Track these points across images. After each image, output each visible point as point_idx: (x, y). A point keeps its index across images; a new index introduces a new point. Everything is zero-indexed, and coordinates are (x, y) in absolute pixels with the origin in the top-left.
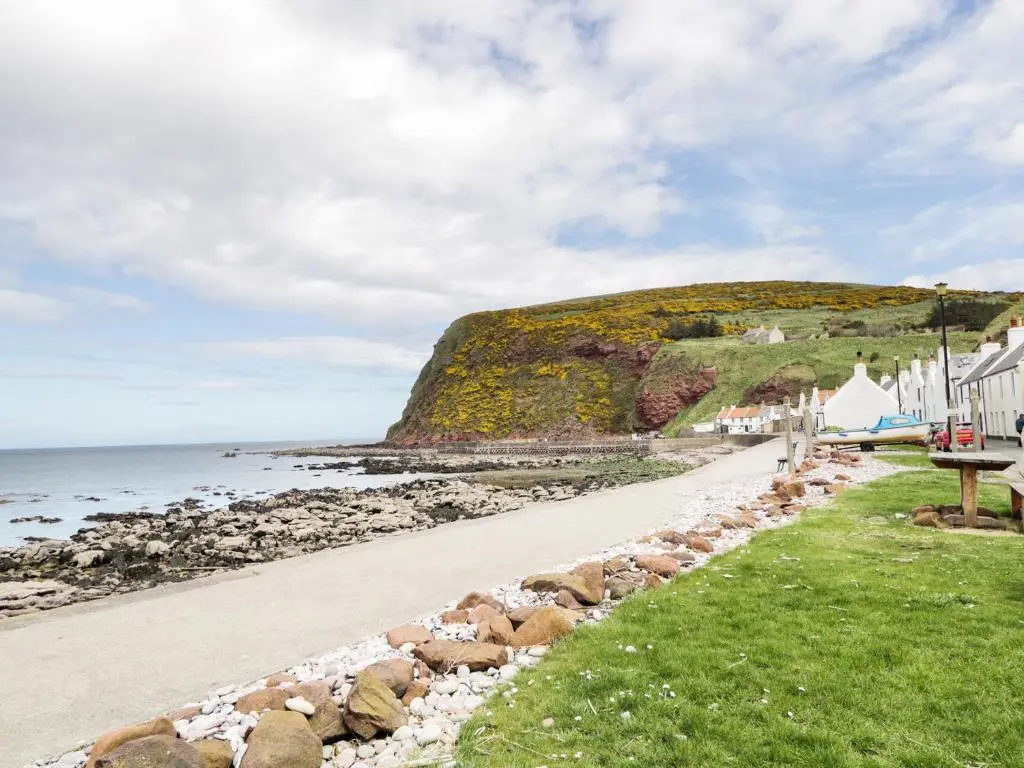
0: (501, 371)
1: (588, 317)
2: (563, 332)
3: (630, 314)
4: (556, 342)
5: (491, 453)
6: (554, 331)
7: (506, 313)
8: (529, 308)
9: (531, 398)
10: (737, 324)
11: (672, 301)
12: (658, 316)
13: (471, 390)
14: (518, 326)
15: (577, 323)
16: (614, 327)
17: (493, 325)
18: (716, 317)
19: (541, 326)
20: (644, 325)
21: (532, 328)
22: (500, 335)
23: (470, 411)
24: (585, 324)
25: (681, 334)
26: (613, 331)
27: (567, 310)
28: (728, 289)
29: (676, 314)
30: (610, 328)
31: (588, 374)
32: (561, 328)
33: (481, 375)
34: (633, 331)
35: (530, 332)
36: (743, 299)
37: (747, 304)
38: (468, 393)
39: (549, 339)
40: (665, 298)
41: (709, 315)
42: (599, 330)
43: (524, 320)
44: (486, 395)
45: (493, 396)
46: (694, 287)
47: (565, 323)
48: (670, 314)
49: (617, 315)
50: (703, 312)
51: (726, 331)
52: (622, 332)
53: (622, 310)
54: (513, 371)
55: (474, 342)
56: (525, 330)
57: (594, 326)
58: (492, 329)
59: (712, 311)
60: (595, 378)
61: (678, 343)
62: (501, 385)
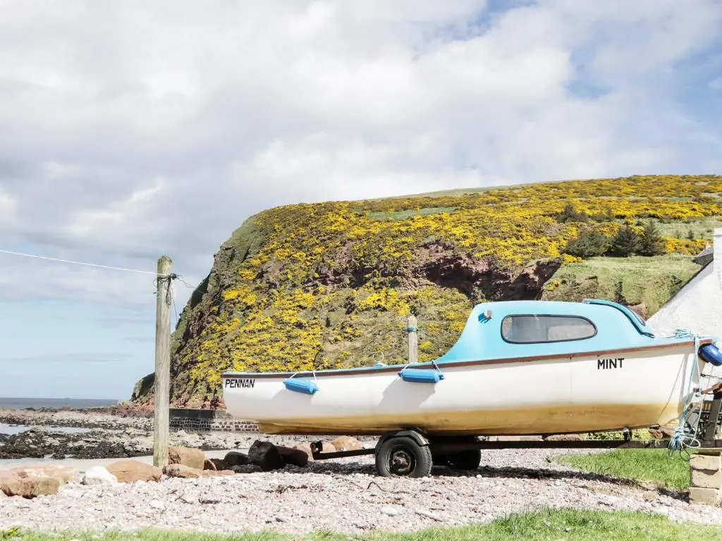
0: (308, 298)
1: (454, 217)
2: (410, 239)
3: (519, 215)
4: (397, 255)
5: (238, 430)
6: (394, 237)
7: (330, 207)
8: (366, 202)
9: (348, 344)
10: (691, 237)
11: (593, 198)
12: (564, 221)
13: (259, 326)
14: (342, 228)
15: (434, 225)
16: (492, 235)
17: (305, 225)
18: (657, 225)
19: (376, 230)
20: (539, 232)
21: (362, 232)
22: (314, 240)
23: (250, 360)
24: (446, 227)
25: (593, 249)
26: (488, 240)
27: (423, 207)
28: (687, 185)
29: (592, 217)
30: (484, 235)
31: (442, 309)
32: (408, 233)
33: (277, 303)
34: (521, 242)
35: (359, 238)
36: (707, 200)
37: (714, 208)
38: (252, 332)
39: (385, 250)
40: (583, 194)
41: (646, 221)
42: (465, 237)
43: (353, 219)
44: (280, 335)
45: (290, 337)
46: (633, 180)
47: (414, 226)
48: (583, 217)
49: (500, 215)
50: (639, 216)
51: (670, 247)
52: (503, 243)
53: (509, 210)
54: (326, 299)
55: (272, 251)
56: (350, 235)
57: (458, 231)
58: (302, 230)
59: (654, 216)
60: (452, 315)
61: (586, 263)
62: (304, 321)
